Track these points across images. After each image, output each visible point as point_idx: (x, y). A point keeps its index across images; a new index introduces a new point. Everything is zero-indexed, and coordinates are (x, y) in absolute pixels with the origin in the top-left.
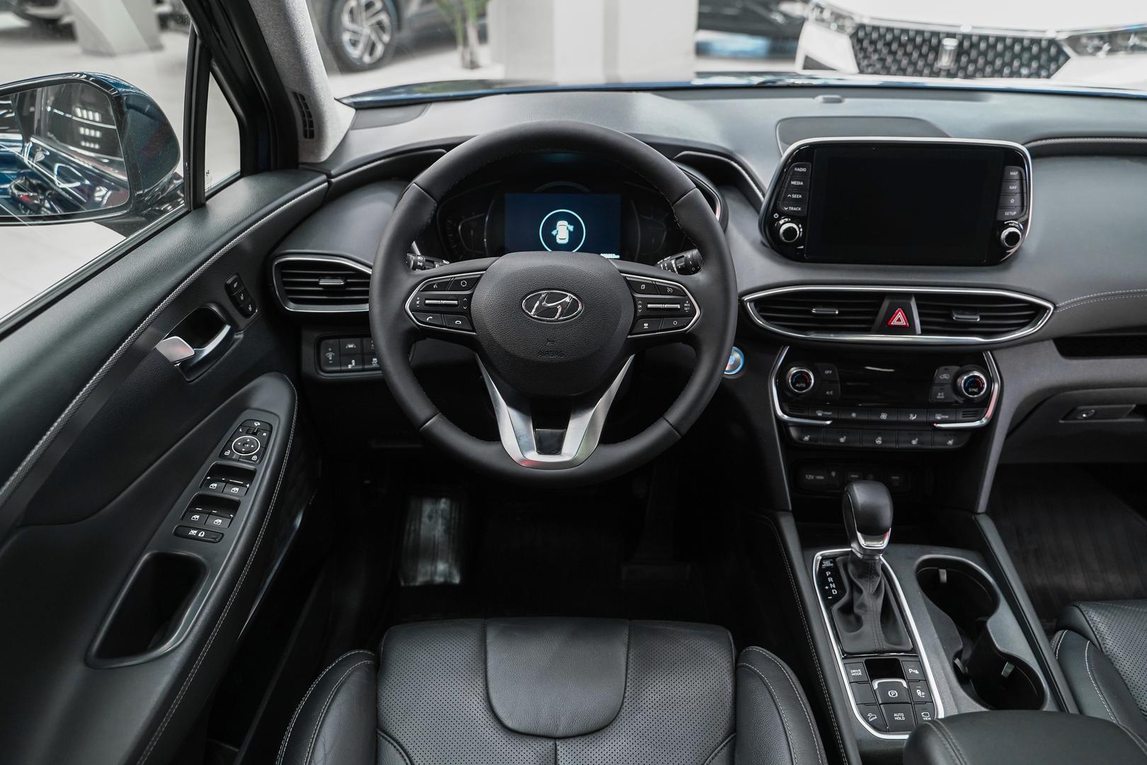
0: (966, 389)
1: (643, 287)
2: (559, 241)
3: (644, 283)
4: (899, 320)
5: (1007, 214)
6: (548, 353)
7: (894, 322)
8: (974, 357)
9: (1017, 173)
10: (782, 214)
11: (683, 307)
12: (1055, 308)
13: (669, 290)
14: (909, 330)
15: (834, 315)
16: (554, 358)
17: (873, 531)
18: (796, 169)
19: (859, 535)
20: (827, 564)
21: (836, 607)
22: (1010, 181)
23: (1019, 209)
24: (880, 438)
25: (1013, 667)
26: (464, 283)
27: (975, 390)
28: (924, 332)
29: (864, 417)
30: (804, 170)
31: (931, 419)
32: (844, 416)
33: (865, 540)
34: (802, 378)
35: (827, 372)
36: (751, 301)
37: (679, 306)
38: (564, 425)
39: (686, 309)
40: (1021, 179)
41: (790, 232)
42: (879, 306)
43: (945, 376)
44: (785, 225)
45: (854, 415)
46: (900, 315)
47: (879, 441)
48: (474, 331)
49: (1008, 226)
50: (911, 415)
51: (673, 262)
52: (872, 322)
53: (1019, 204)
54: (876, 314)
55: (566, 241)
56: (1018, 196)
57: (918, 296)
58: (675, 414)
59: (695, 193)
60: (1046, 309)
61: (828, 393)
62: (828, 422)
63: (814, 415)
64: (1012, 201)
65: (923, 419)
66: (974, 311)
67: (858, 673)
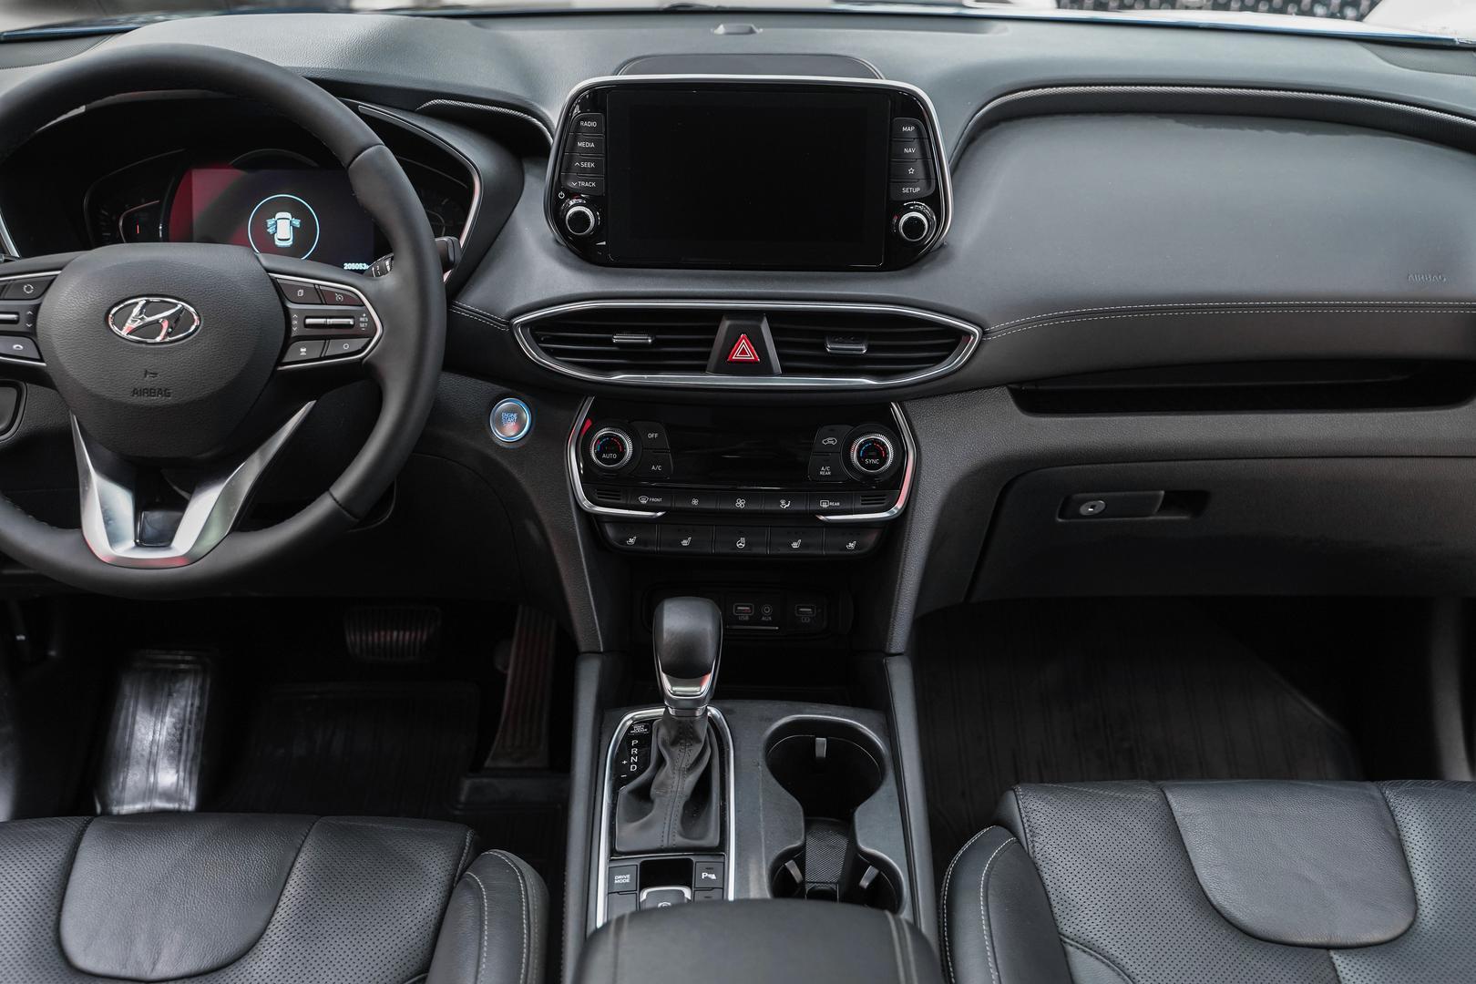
0: (862, 463)
1: (301, 293)
2: (278, 243)
3: (302, 288)
4: (743, 352)
5: (905, 190)
6: (150, 392)
7: (737, 356)
8: (873, 411)
9: (913, 128)
10: (571, 194)
11: (357, 323)
12: (984, 333)
13: (339, 298)
14: (761, 368)
15: (645, 345)
16: (158, 400)
17: (687, 670)
18: (582, 123)
19: (664, 676)
20: (639, 729)
21: (625, 790)
22: (905, 141)
23: (923, 182)
24: (743, 540)
25: (876, 871)
26: (28, 289)
27: (875, 461)
28: (787, 371)
29: (711, 506)
30: (593, 124)
31: (813, 507)
32: (679, 505)
33: (673, 684)
34: (612, 445)
35: (651, 436)
36: (524, 325)
37: (351, 321)
38: (182, 505)
39: (362, 325)
40: (920, 138)
41: (580, 219)
42: (714, 330)
43: (830, 441)
44: (574, 207)
45: (695, 502)
46: (743, 344)
47: (741, 544)
48: (42, 360)
49: (908, 210)
50: (783, 502)
51: (387, 263)
52: (706, 356)
53: (921, 175)
54: (710, 343)
55: (289, 243)
56: (919, 164)
57: (773, 316)
58: (343, 487)
59: (381, 152)
60: (968, 334)
61: (653, 468)
62: (659, 514)
63: (636, 503)
64: (911, 171)
65: (801, 507)
66: (858, 338)
67: (623, 879)
